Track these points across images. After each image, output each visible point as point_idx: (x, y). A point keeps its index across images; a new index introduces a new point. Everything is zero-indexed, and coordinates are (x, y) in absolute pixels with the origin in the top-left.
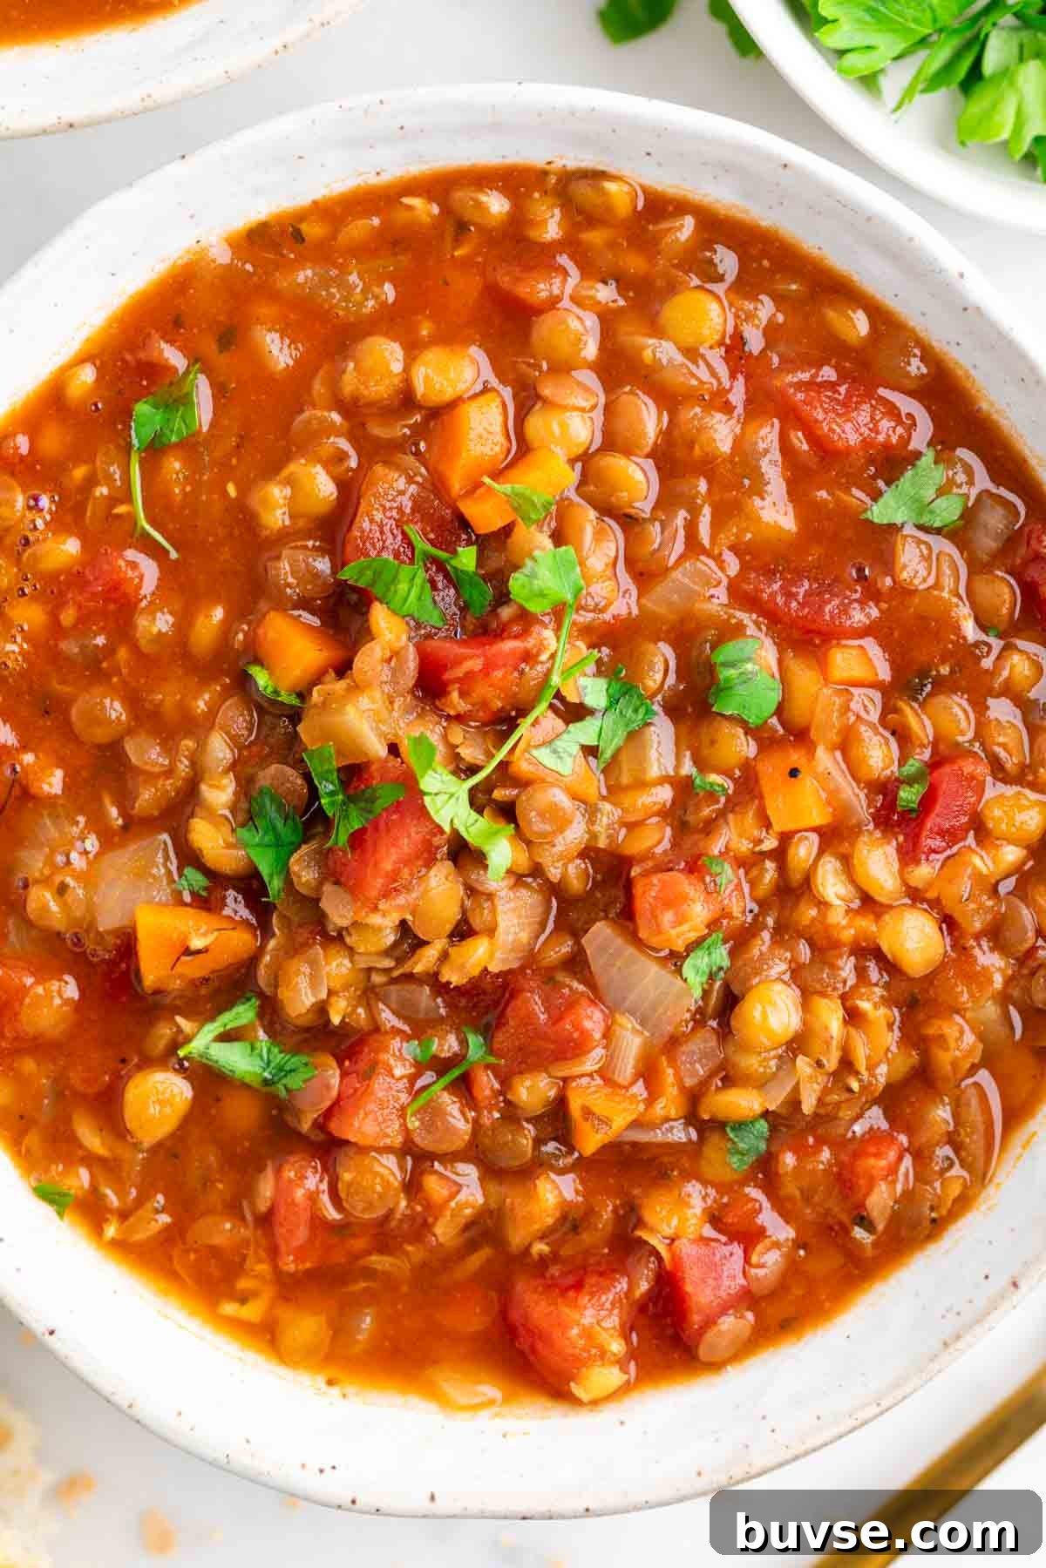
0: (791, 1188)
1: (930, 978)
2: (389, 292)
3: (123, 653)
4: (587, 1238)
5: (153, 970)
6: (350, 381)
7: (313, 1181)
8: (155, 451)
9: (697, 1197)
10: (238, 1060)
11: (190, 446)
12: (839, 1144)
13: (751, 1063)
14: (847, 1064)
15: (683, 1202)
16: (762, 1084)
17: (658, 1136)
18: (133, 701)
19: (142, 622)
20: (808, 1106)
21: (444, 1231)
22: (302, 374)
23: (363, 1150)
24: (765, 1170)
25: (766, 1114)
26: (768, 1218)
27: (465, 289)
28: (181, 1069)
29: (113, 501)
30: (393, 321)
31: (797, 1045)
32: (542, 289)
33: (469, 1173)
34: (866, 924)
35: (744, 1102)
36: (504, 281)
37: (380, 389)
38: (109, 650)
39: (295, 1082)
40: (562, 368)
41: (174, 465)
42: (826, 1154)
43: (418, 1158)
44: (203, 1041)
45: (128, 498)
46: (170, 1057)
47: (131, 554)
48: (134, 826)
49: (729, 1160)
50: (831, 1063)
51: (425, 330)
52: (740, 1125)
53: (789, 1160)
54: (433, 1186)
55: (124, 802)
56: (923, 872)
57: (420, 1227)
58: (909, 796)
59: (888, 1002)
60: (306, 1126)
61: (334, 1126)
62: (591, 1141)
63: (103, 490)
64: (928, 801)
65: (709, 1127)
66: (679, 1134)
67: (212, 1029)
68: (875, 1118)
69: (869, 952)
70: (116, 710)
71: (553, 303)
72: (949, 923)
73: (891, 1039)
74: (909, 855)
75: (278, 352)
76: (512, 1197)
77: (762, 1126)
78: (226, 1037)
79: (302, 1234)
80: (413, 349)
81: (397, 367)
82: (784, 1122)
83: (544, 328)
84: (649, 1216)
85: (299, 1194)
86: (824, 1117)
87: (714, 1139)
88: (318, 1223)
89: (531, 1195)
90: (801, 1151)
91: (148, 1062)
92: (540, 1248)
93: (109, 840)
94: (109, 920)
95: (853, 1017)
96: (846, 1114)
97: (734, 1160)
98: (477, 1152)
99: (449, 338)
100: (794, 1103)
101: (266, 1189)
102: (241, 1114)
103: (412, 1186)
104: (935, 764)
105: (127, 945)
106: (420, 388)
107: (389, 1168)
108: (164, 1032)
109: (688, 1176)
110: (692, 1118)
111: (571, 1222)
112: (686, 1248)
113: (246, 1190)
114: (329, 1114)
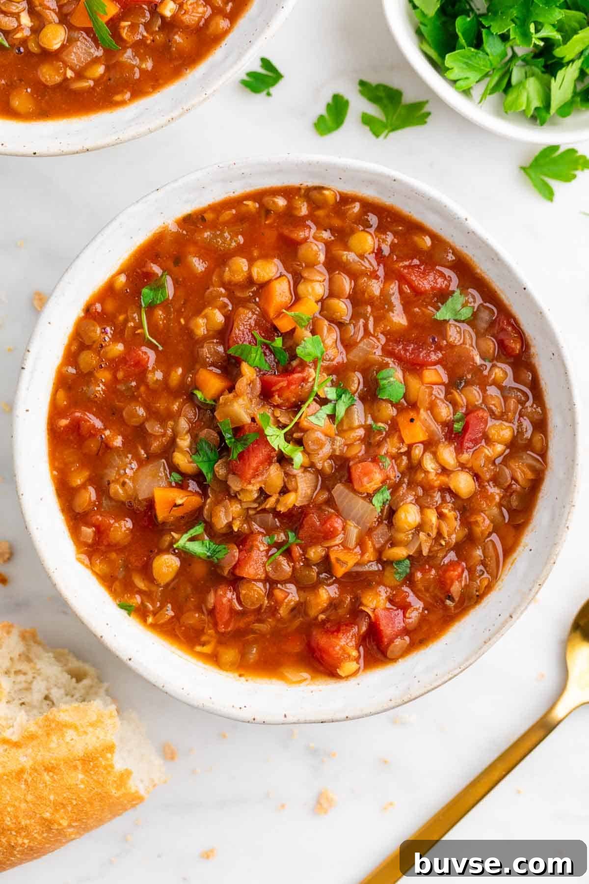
0: (420, 586)
1: (470, 499)
2: (241, 239)
3: (142, 389)
4: (341, 611)
5: (161, 513)
6: (227, 275)
7: (229, 595)
8: (151, 308)
9: (383, 592)
10: (197, 548)
11: (166, 305)
12: (438, 568)
13: (401, 536)
14: (440, 534)
15: (378, 594)
16: (406, 545)
17: (366, 568)
18: (148, 408)
19: (150, 376)
20: (425, 552)
21: (283, 612)
22: (208, 273)
23: (249, 581)
24: (409, 580)
25: (409, 557)
26: (412, 598)
27: (270, 236)
28: (175, 554)
29: (136, 328)
30: (241, 251)
31: (419, 528)
32: (302, 235)
33: (292, 588)
34: (444, 479)
35: (400, 552)
36: (286, 232)
37: (239, 278)
38: (137, 388)
39: (220, 556)
40: (311, 265)
41: (160, 313)
42: (433, 572)
43: (271, 582)
44: (183, 541)
45: (142, 327)
46: (170, 549)
47: (144, 349)
48: (151, 457)
49: (394, 577)
50: (434, 534)
51: (256, 253)
52: (399, 562)
53: (419, 575)
54: (279, 594)
55: (146, 447)
56: (465, 457)
57: (273, 610)
58: (458, 426)
59: (454, 509)
60: (226, 573)
61: (237, 572)
62: (340, 571)
63: (131, 324)
64: (465, 429)
65: (386, 563)
66: (375, 567)
67: (186, 537)
68: (452, 556)
69: (446, 490)
70: (141, 411)
71: (306, 240)
72: (477, 477)
73: (457, 524)
74: (459, 450)
75: (199, 265)
76: (310, 597)
77: (408, 562)
78: (192, 539)
79: (226, 616)
80: (251, 261)
81: (246, 268)
82: (416, 560)
83: (303, 250)
84: (365, 601)
85: (225, 600)
86: (431, 557)
87: (388, 569)
88: (232, 611)
89: (317, 595)
90: (424, 571)
91: (161, 551)
92: (322, 617)
93: (141, 463)
94: (143, 495)
95: (441, 516)
96: (440, 555)
97: (397, 576)
98: (294, 579)
99: (265, 256)
100: (419, 551)
101: (211, 599)
102: (199, 570)
103: (270, 595)
104: (467, 414)
105: (151, 504)
106: (255, 276)
107: (260, 588)
108: (167, 539)
109: (380, 583)
110: (379, 560)
111: (333, 605)
112: (381, 613)
113: (203, 601)
114: (235, 567)
